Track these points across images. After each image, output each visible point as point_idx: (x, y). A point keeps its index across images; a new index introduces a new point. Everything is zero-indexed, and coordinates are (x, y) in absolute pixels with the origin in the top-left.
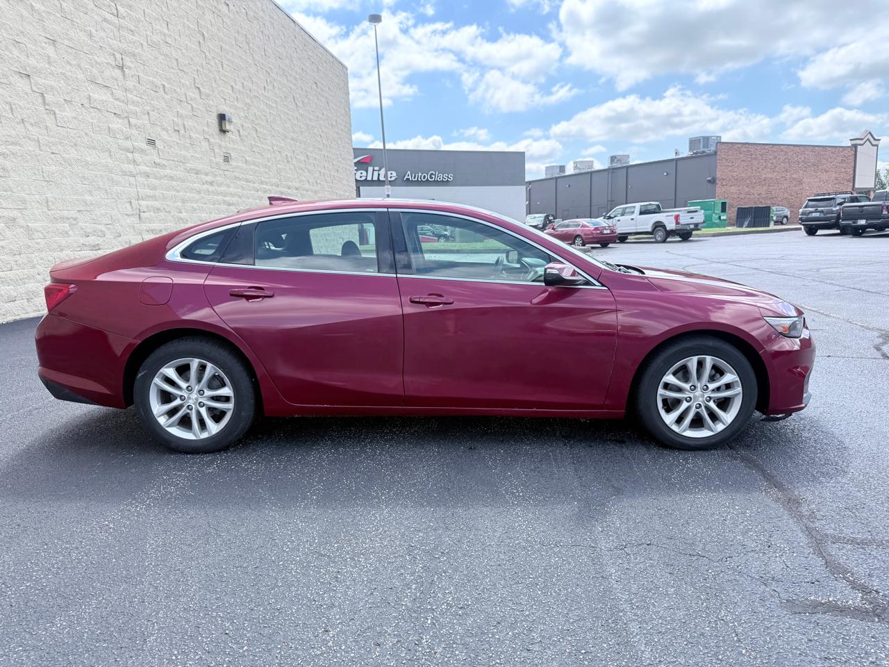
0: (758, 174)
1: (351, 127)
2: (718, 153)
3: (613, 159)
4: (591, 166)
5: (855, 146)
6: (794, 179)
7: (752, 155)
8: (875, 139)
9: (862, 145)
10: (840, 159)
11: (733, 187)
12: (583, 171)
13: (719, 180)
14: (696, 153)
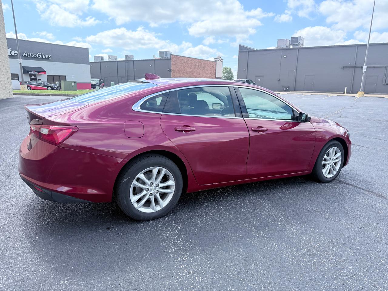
0: (185, 69)
1: (4, 25)
2: (172, 59)
3: (126, 56)
4: (116, 59)
5: (216, 61)
6: (197, 72)
7: (183, 61)
8: (222, 59)
9: (218, 61)
10: (211, 66)
11: (177, 74)
12: (113, 60)
13: (172, 70)
14: (162, 58)
